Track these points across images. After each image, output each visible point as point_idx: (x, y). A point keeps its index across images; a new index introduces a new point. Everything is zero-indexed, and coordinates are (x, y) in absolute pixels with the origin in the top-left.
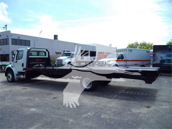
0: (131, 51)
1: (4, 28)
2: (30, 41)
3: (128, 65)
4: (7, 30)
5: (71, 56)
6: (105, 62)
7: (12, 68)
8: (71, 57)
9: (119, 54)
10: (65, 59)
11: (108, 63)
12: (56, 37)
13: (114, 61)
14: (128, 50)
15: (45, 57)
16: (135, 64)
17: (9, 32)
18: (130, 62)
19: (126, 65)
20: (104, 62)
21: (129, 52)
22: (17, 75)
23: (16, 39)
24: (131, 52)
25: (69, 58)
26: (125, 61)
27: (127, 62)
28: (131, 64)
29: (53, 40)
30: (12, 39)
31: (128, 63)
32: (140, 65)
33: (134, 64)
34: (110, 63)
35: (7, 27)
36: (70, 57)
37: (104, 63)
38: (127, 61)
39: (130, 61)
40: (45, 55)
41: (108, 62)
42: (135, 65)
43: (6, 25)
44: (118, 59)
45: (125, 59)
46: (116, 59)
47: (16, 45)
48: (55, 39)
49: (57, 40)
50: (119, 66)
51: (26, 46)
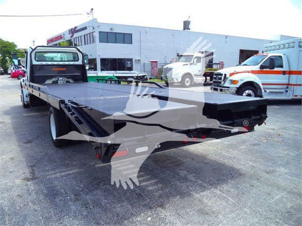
1: (88, 14)
2: (131, 34)
3: (293, 83)
4: (94, 18)
5: (192, 62)
7: (22, 83)
8: (191, 64)
9: (269, 55)
12: (186, 25)
14: (296, 45)
15: (77, 63)
17: (95, 20)
19: (288, 84)
20: (222, 75)
21: (300, 49)
22: (26, 95)
23: (107, 33)
25: (187, 64)
26: (284, 73)
30: (99, 32)
34: (234, 78)
35: (93, 11)
36: (189, 63)
37: (223, 77)
38: (290, 73)
39: (299, 73)
40: (77, 59)
41: (231, 75)
43: (92, 9)
44: (262, 67)
45: (285, 68)
46: (257, 68)
47: (108, 42)
48: (184, 29)
49: (188, 30)
50: (262, 87)
51: (124, 43)
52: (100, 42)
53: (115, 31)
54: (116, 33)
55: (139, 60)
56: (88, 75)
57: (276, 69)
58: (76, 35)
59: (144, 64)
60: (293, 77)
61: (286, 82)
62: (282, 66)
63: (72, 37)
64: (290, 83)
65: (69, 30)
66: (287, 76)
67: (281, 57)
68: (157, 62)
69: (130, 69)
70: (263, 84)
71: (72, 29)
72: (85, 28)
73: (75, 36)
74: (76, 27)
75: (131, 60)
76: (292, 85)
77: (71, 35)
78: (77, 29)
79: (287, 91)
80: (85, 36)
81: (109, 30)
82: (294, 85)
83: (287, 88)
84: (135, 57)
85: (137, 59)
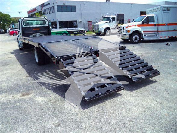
0: (168, 10)
2: (76, 6)
5: (110, 21)
6: (124, 28)
7: (18, 37)
8: (109, 22)
9: (147, 16)
10: (102, 25)
13: (136, 26)
14: (161, 9)
15: (45, 25)
16: (175, 29)
19: (158, 31)
22: (21, 44)
23: (62, 6)
25: (107, 22)
26: (155, 25)
28: (167, 30)
30: (57, 6)
33: (173, 30)
37: (122, 29)
38: (158, 25)
39: (164, 25)
41: (127, 27)
42: (173, 31)
44: (143, 23)
45: (156, 23)
46: (140, 23)
47: (62, 12)
48: (106, 1)
50: (143, 33)
51: (72, 11)
52: (58, 12)
53: (67, 4)
54: (67, 6)
55: (80, 21)
56: (51, 31)
57: (150, 23)
58: (44, 8)
59: (84, 23)
60: (160, 27)
61: (156, 30)
62: (154, 22)
63: (42, 9)
64: (159, 30)
65: (40, 5)
66: (157, 26)
67: (153, 16)
68: (91, 22)
69: (76, 27)
70: (143, 32)
71: (41, 5)
72: (49, 4)
74: (43, 4)
75: (76, 21)
77: (41, 8)
78: (44, 5)
79: (157, 35)
80: (49, 8)
81: (62, 5)
82: (161, 31)
83: (157, 33)
84: (79, 19)
85: (80, 20)
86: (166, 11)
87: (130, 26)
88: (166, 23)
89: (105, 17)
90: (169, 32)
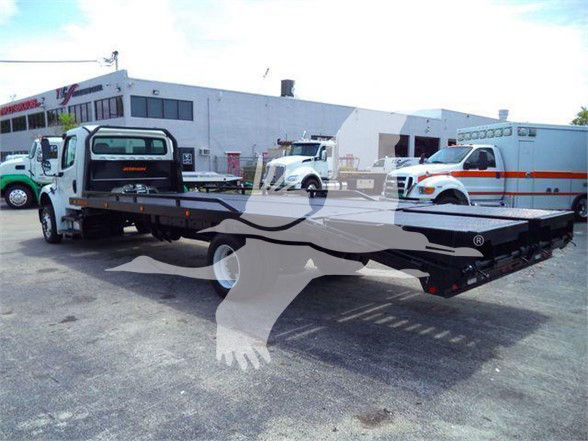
0: (532, 135)
1: (107, 61)
2: (192, 103)
3: (512, 191)
4: (119, 69)
5: (318, 155)
6: (411, 179)
7: (50, 195)
8: (316, 159)
9: (475, 147)
11: (422, 184)
12: (287, 87)
13: (448, 174)
14: (515, 132)
15: (163, 158)
16: (549, 190)
17: (124, 73)
18: (522, 180)
19: (504, 193)
20: (404, 179)
21: (521, 138)
22: (63, 219)
23: (147, 98)
24: (531, 139)
25: (310, 160)
26: (498, 175)
27: (509, 179)
28: (530, 192)
29: (274, 98)
30: (132, 96)
31: (513, 185)
32: (573, 194)
33: (544, 191)
34: (428, 183)
35: (118, 56)
36: (312, 157)
37: (406, 182)
38: (507, 175)
39: (521, 175)
40: (164, 151)
42: (547, 194)
43: (116, 53)
44: (466, 166)
45: (498, 169)
46: (458, 167)
47: (147, 116)
48: (283, 95)
49: (290, 98)
50: (468, 197)
51: (178, 118)
52: (133, 115)
53: (162, 95)
54: (163, 99)
55: (206, 151)
57: (489, 169)
58: (73, 101)
59: (216, 158)
60: (512, 181)
61: (501, 189)
62: (493, 164)
63: (64, 103)
64: (507, 191)
65: (58, 90)
66: (502, 179)
67: (490, 150)
68: (238, 154)
69: (190, 167)
70: (470, 193)
71: (65, 88)
72: (99, 88)
73: (70, 103)
74: (75, 86)
75: (191, 151)
76: (510, 194)
77: (62, 100)
78: (77, 89)
79: (503, 205)
80: (95, 102)
81: (149, 94)
82: (515, 194)
83: (502, 199)
84: (199, 145)
85: (203, 148)
86: (527, 138)
87: (431, 175)
88: (528, 170)
89: (300, 142)
90: (535, 197)
